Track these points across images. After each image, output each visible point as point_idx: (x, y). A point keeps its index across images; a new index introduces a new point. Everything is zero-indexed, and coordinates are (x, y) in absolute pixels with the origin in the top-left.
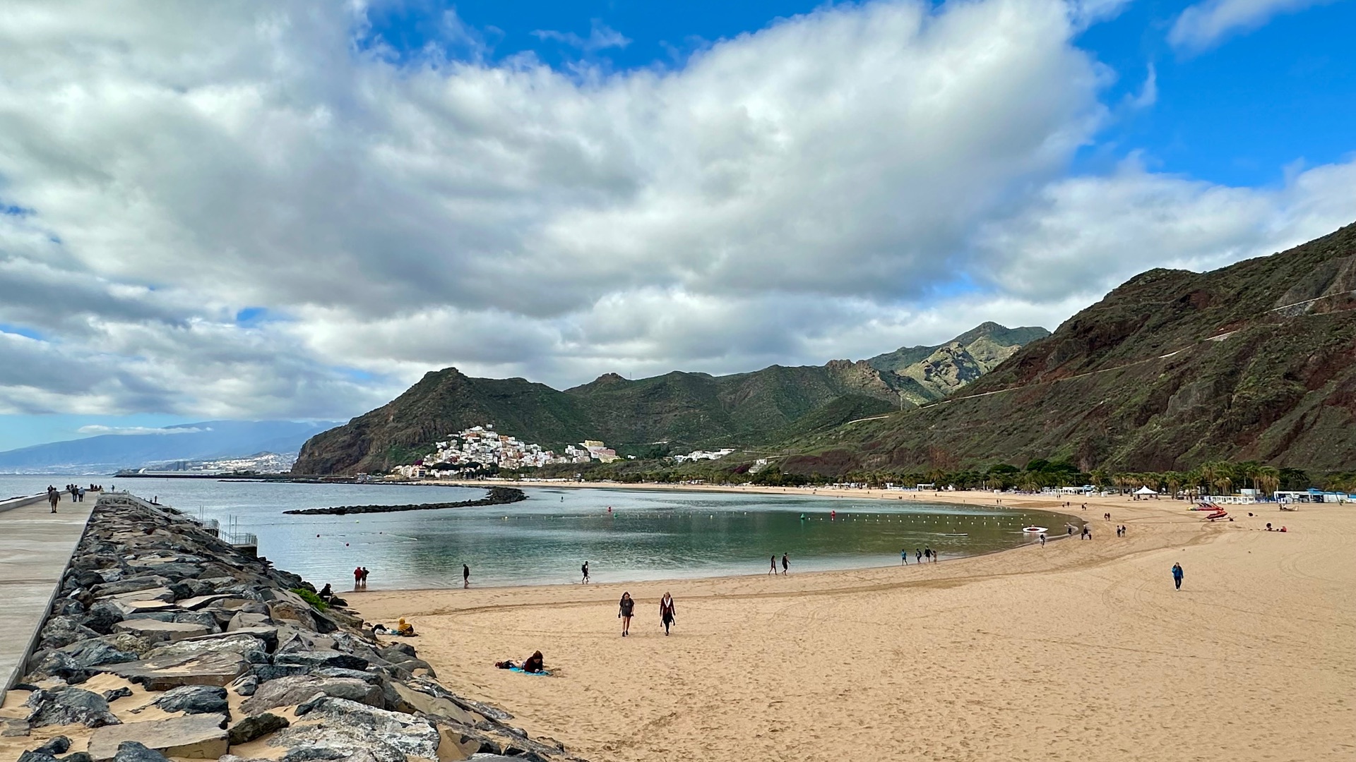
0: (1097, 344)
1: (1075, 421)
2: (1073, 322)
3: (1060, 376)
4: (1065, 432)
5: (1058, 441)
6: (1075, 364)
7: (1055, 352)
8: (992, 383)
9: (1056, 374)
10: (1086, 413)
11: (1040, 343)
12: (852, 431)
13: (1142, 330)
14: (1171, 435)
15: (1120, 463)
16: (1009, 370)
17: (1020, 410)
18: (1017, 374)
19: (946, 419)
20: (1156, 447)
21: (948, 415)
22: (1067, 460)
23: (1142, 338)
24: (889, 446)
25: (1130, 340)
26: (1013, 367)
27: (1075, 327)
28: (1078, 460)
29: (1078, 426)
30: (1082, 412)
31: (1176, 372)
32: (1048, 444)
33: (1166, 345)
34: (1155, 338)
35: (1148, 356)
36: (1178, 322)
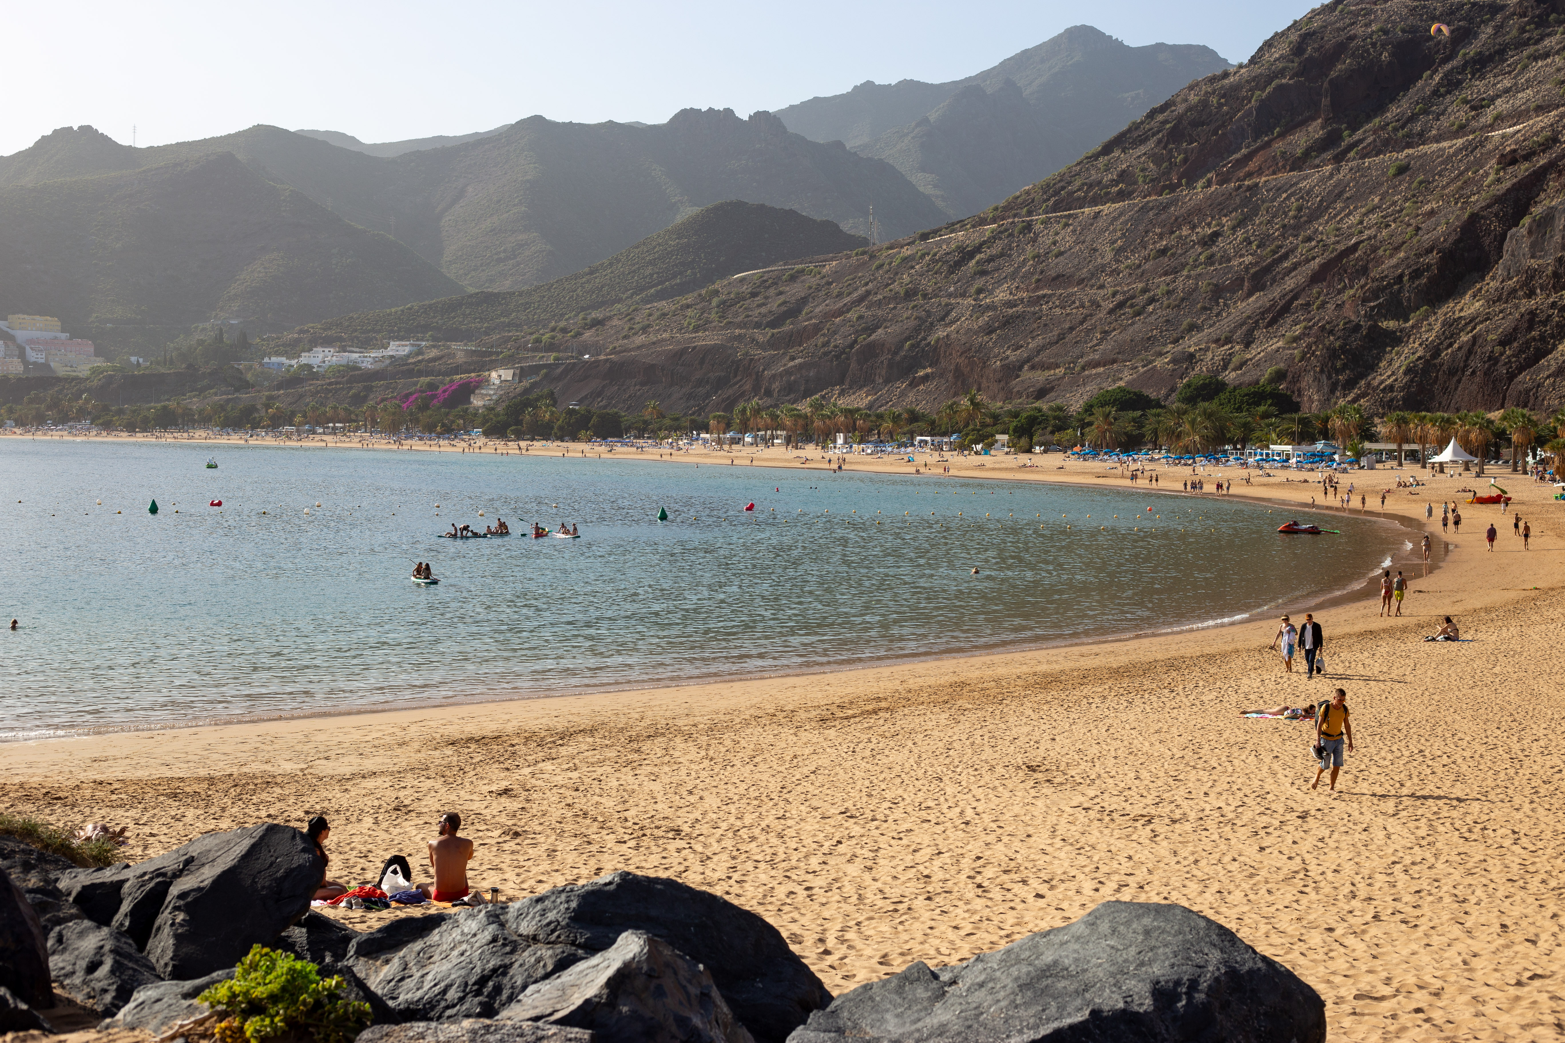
1: (1290, 283)
2: (1294, 37)
3: (1260, 172)
4: (1268, 310)
5: (1250, 332)
7: (1250, 110)
8: (1100, 182)
9: (1252, 167)
10: (1318, 264)
11: (1217, 85)
12: (742, 297)
14: (1505, 325)
15: (1391, 388)
16: (1143, 149)
17: (1163, 252)
18: (1158, 161)
19: (983, 273)
20: (1470, 352)
21: (991, 259)
22: (1271, 381)
23: (1452, 84)
25: (1421, 89)
26: (1151, 144)
27: (1298, 49)
28: (1296, 379)
29: (1295, 297)
30: (1308, 261)
31: (1523, 169)
32: (1228, 340)
33: (1502, 105)
34: (1478, 88)
35: (1461, 130)
36: (1531, 49)
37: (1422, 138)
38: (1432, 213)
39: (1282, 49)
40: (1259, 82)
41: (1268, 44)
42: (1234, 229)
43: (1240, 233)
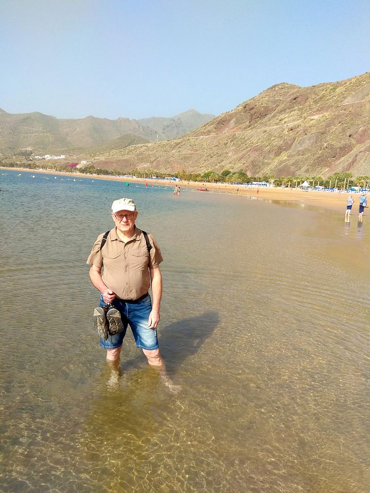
0: (254, 117)
1: (243, 152)
2: (244, 105)
3: (236, 131)
4: (239, 158)
5: (235, 162)
6: (244, 125)
7: (234, 119)
8: (204, 132)
9: (234, 130)
10: (249, 149)
11: (228, 114)
12: (132, 150)
13: (275, 112)
14: (292, 162)
16: (212, 126)
17: (217, 146)
18: (215, 128)
19: (180, 148)
20: (285, 167)
21: (182, 145)
22: (240, 171)
23: (274, 117)
24: (152, 159)
25: (269, 116)
26: (214, 125)
27: (245, 107)
28: (247, 170)
30: (247, 148)
32: (230, 163)
33: (286, 120)
34: (282, 117)
35: (277, 124)
36: (292, 109)
37: (269, 126)
38: (274, 140)
39: (241, 108)
40: (236, 114)
41: (238, 106)
42: (231, 142)
43: (232, 143)
